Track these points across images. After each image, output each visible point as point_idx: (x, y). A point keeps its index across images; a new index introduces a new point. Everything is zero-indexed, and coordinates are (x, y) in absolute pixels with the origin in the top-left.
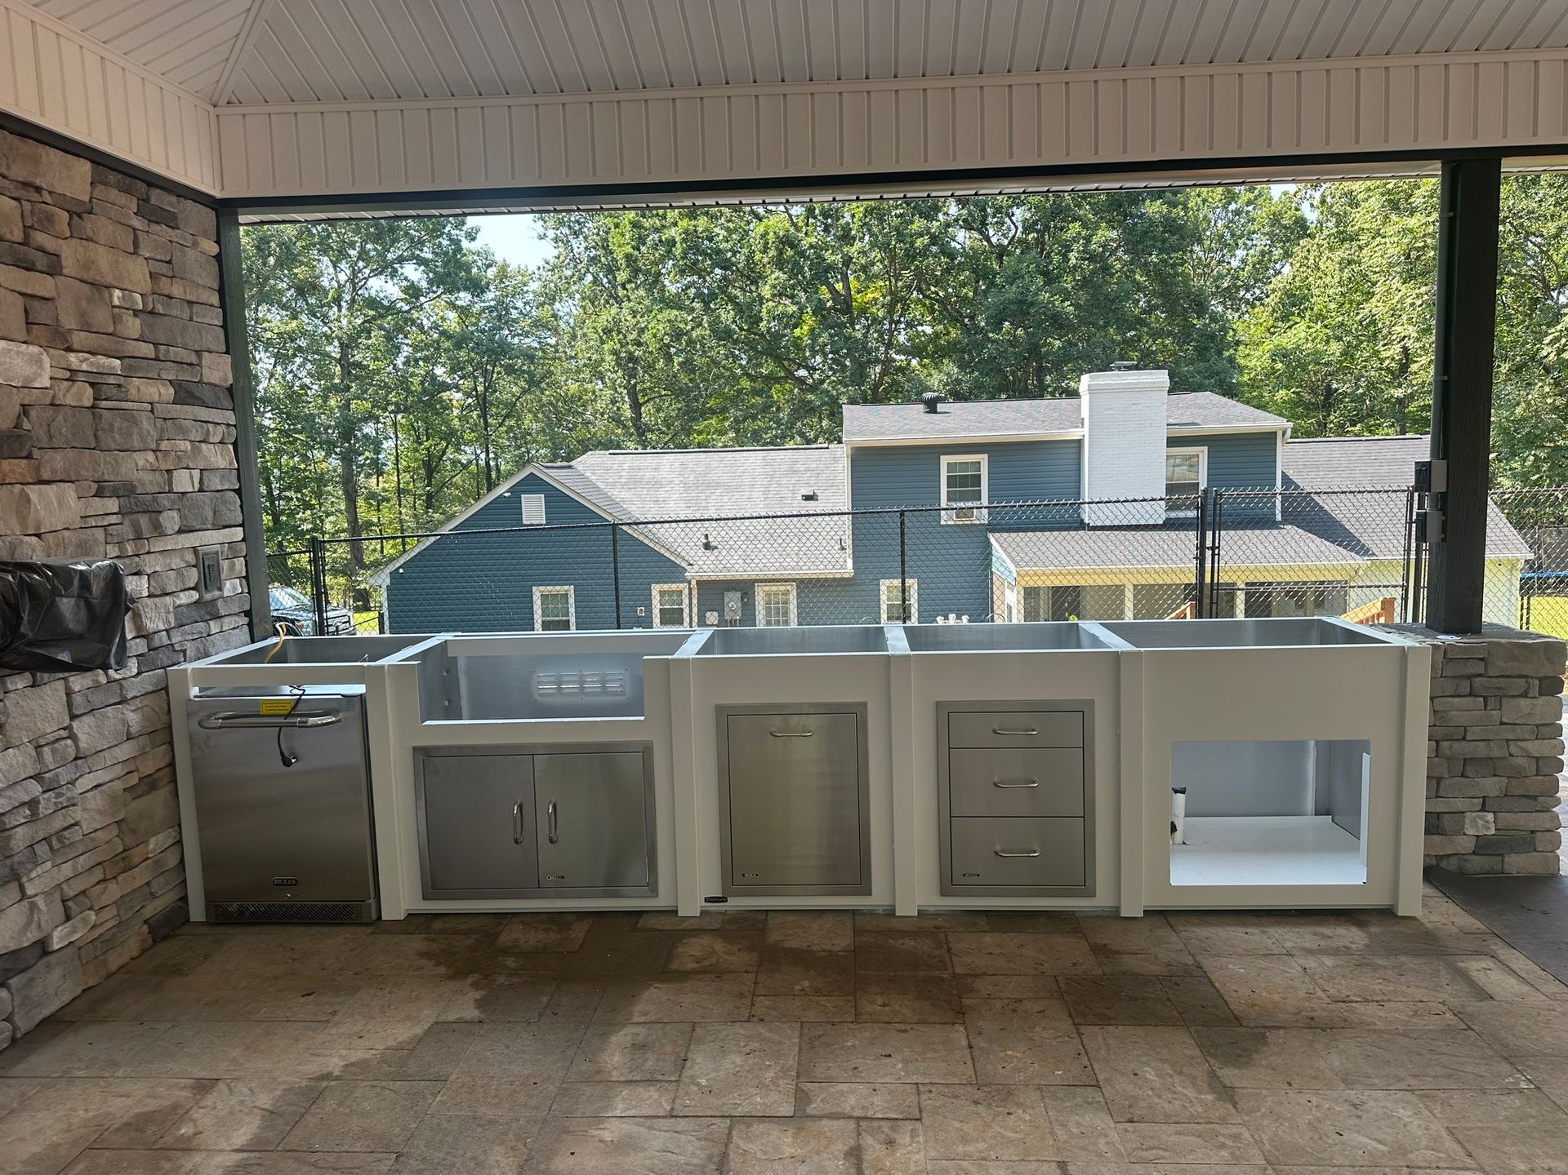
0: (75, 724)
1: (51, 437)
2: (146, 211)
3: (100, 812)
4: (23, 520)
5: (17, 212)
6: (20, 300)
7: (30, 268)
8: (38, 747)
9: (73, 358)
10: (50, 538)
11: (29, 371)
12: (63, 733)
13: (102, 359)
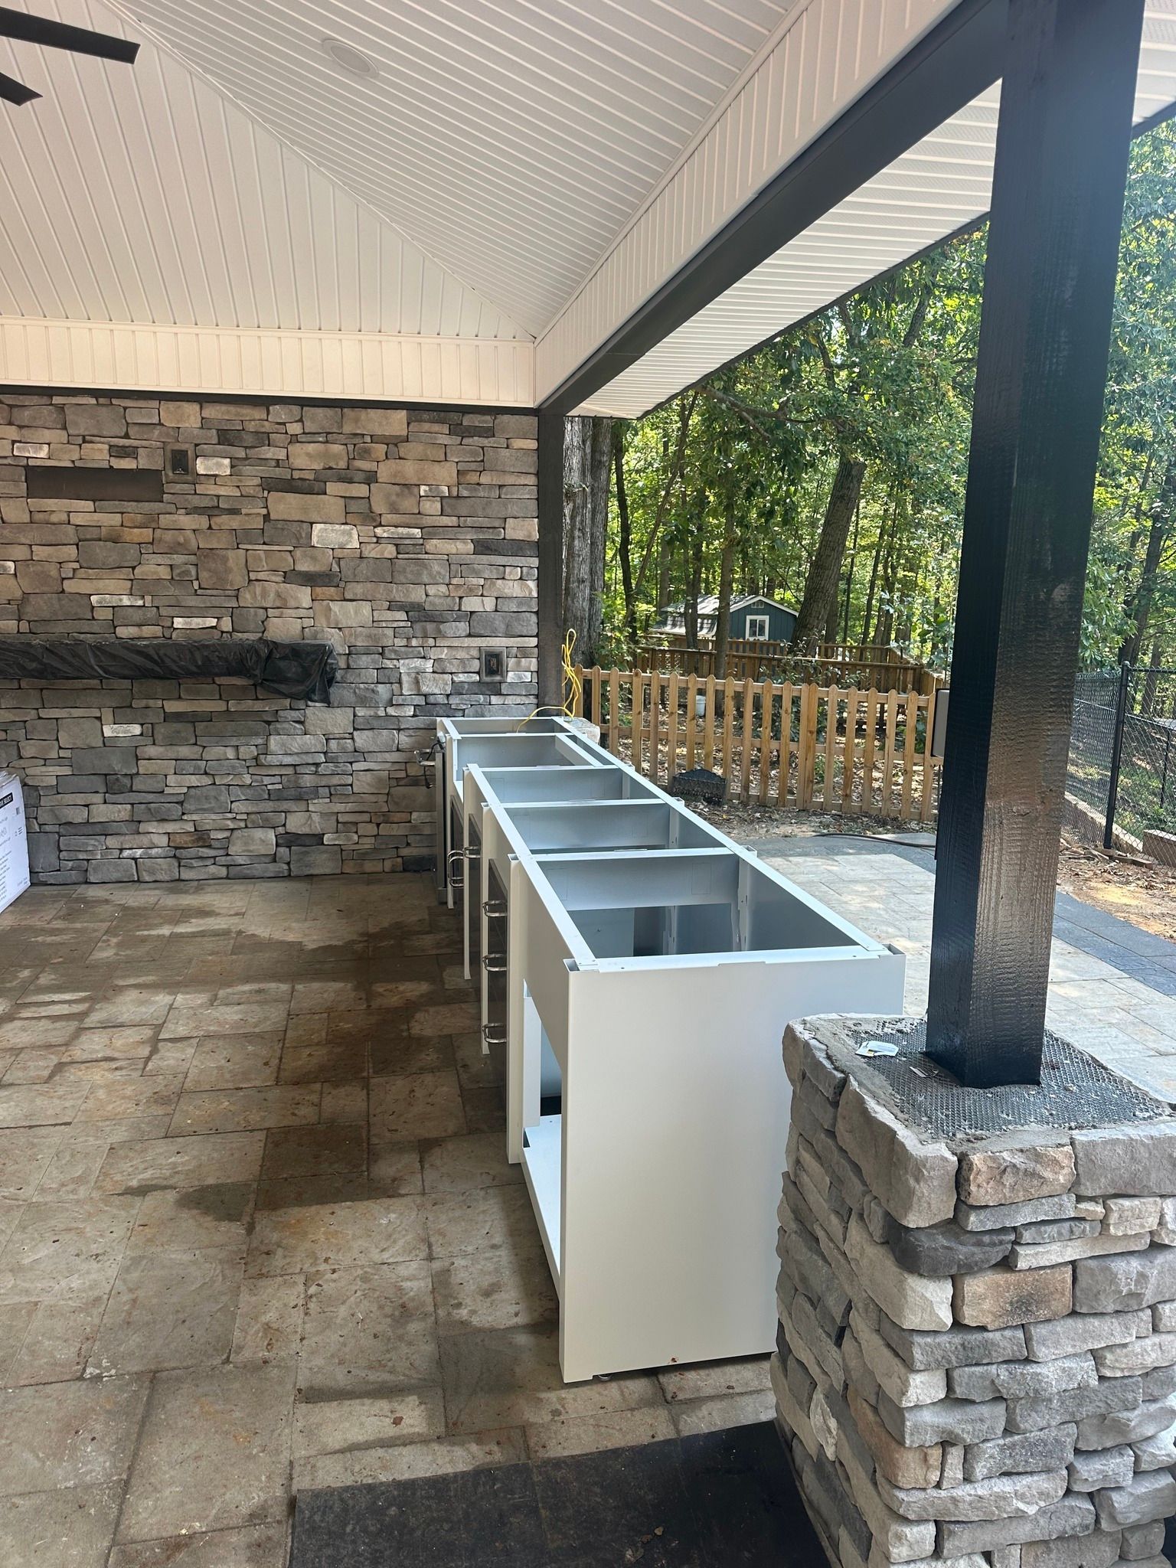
0: (355, 733)
1: (355, 576)
2: (457, 430)
3: (368, 784)
4: (328, 618)
5: (344, 453)
6: (342, 501)
7: (351, 482)
8: (327, 740)
9: (379, 531)
10: (346, 631)
11: (342, 539)
12: (347, 736)
13: (400, 530)
